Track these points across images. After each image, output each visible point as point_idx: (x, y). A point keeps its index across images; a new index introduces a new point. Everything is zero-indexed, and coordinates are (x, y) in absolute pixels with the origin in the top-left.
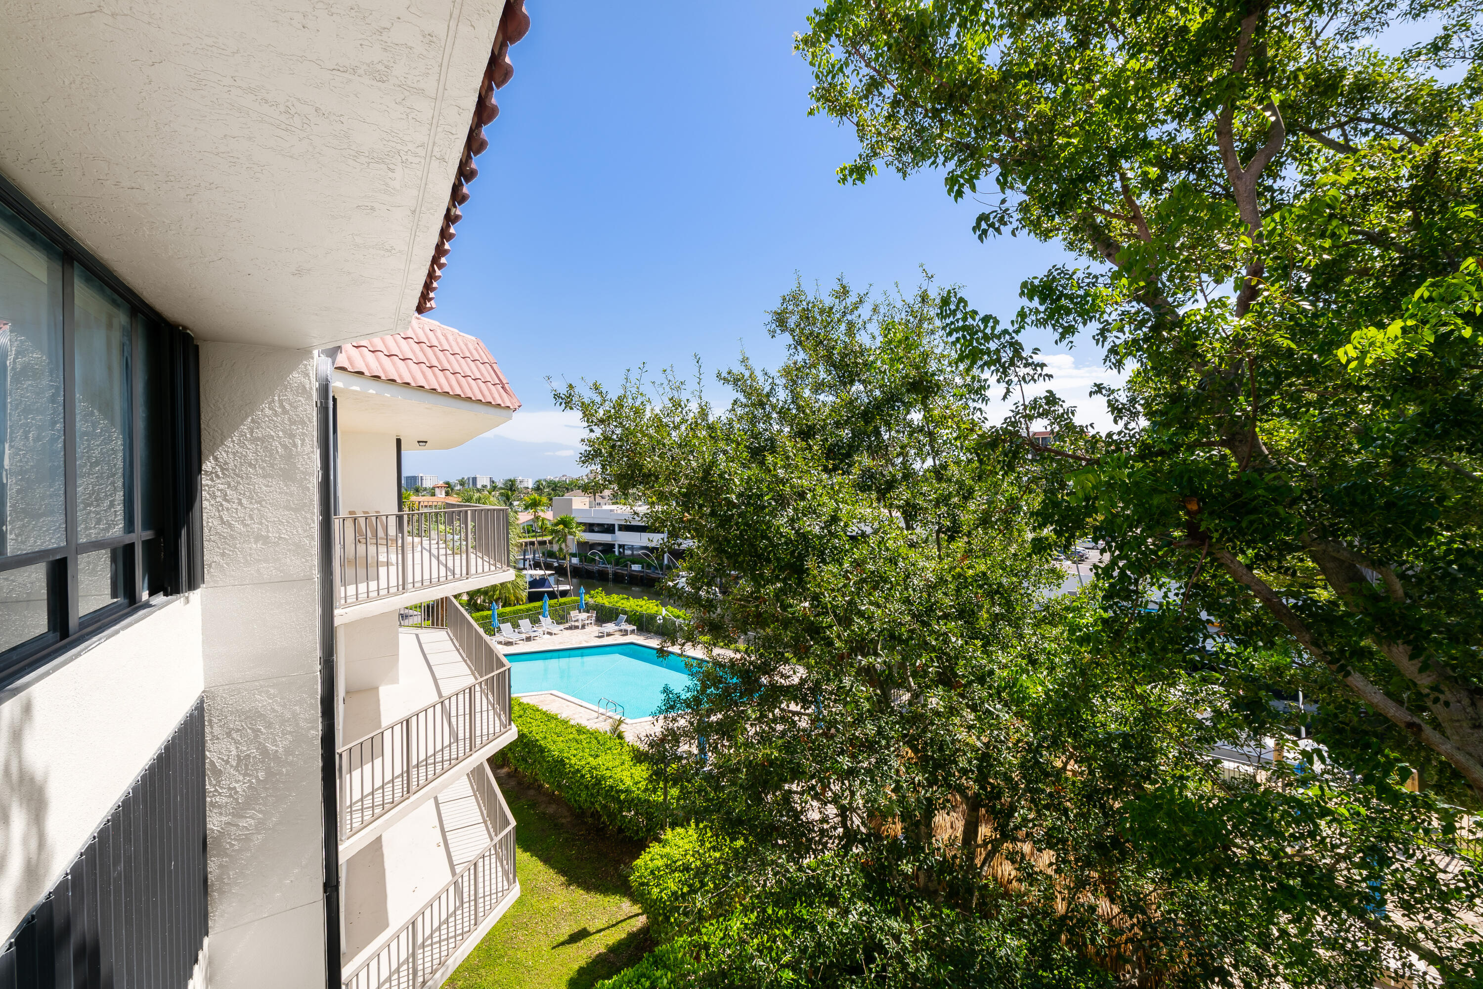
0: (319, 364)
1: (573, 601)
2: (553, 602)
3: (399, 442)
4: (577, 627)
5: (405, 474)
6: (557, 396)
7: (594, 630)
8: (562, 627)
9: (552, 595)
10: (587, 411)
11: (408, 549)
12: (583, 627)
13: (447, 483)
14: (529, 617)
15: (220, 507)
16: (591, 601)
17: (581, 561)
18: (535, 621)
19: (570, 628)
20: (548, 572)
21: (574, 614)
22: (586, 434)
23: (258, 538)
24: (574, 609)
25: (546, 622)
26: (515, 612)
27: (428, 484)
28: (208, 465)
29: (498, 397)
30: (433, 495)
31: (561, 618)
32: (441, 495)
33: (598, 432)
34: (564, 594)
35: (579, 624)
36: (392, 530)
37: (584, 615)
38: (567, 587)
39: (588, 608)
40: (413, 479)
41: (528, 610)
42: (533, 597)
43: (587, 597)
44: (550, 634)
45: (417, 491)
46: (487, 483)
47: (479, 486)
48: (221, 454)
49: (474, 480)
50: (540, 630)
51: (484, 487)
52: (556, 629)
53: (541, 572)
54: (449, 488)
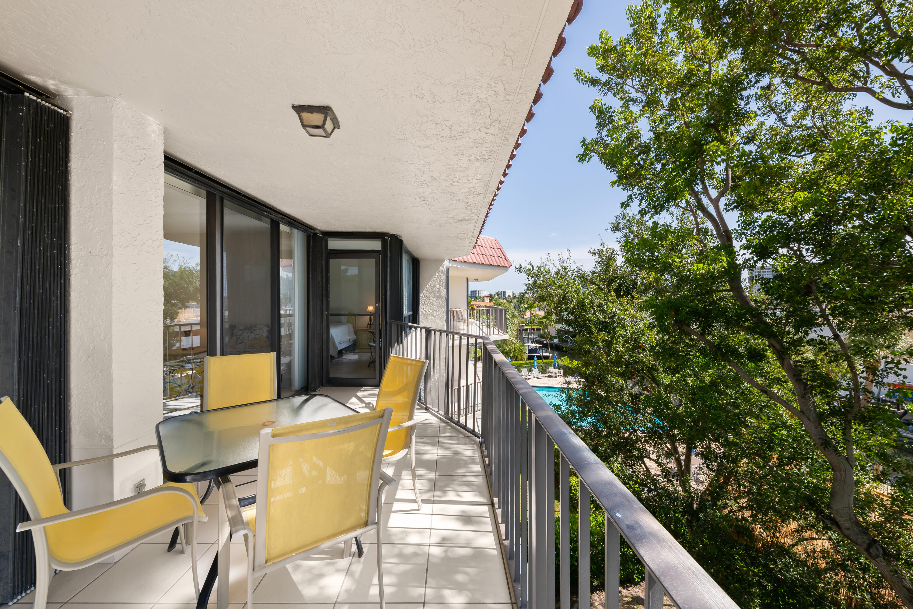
0: (447, 263)
1: (551, 362)
2: (539, 361)
3: (467, 279)
4: (552, 377)
5: (470, 290)
6: (516, 268)
7: (562, 379)
8: (544, 375)
9: (539, 358)
10: (528, 272)
11: (470, 324)
12: (556, 377)
13: (491, 295)
14: (527, 367)
15: (423, 306)
16: (561, 363)
17: (559, 341)
18: (530, 370)
19: (549, 377)
20: (538, 345)
21: (551, 369)
22: (527, 282)
23: (432, 315)
24: (551, 366)
25: (536, 371)
26: (519, 364)
27: (481, 295)
28: (421, 295)
29: (503, 263)
30: (483, 301)
31: (544, 370)
32: (487, 301)
33: (532, 280)
34: (547, 358)
35: (554, 375)
36: (465, 317)
37: (556, 371)
38: (548, 354)
39: (559, 367)
40: (474, 293)
41: (527, 364)
42: (530, 358)
43: (559, 360)
44: (538, 378)
45: (476, 299)
46: (511, 295)
47: (507, 296)
48: (424, 291)
49: (505, 292)
50: (532, 376)
51: (509, 296)
52: (541, 376)
53: (534, 345)
54: (491, 297)
